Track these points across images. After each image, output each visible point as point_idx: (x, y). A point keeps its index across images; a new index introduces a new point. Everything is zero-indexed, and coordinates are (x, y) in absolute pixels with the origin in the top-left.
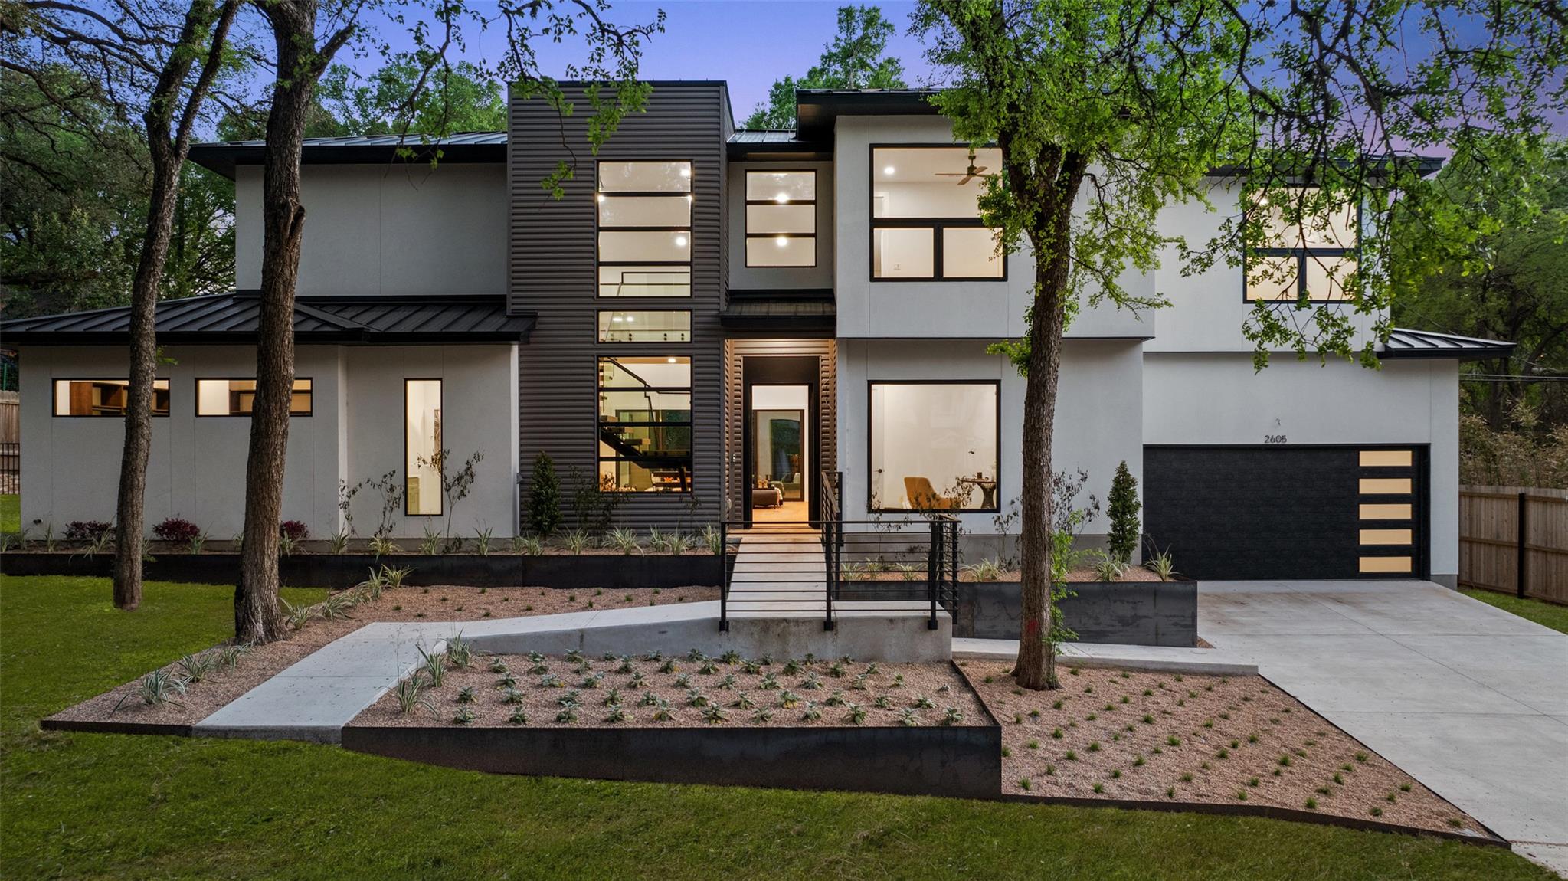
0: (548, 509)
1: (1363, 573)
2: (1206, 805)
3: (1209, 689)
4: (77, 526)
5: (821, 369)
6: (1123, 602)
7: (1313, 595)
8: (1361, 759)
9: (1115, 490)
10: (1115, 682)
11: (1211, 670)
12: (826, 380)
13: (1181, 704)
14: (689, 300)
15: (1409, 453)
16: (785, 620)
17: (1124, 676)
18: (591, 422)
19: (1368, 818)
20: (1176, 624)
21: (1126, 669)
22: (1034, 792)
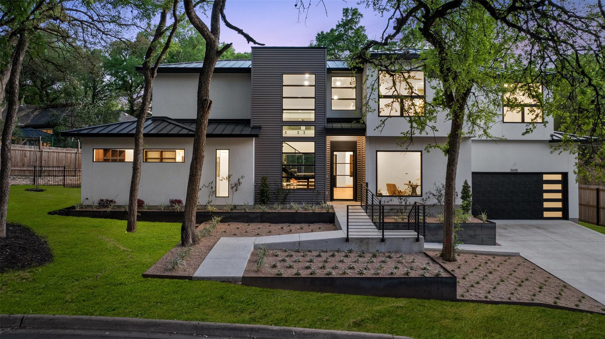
0: (266, 195)
1: (545, 217)
2: (522, 302)
3: (505, 261)
4: (102, 200)
5: (358, 146)
6: (471, 230)
7: (529, 225)
8: (565, 287)
9: (463, 189)
10: (474, 259)
11: (504, 254)
12: (359, 150)
13: (498, 266)
14: (314, 122)
15: (560, 175)
16: (368, 238)
17: (476, 256)
18: (280, 164)
19: (575, 307)
20: (489, 238)
21: (476, 254)
22: (465, 298)
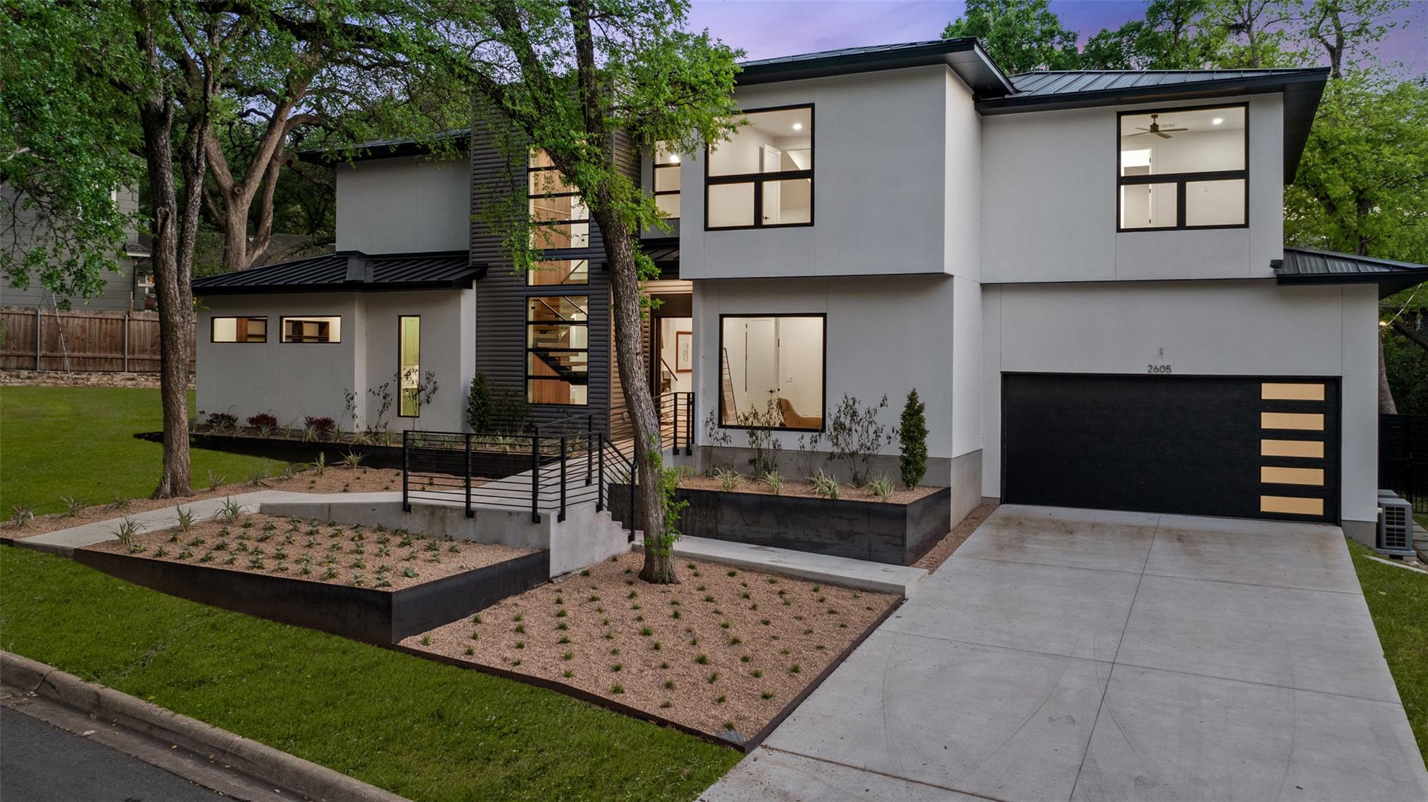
1: (1264, 513)
6: (840, 518)
14: (587, 251)
15: (1321, 387)
16: (444, 507)
17: (772, 582)
18: (521, 348)
20: (887, 543)
